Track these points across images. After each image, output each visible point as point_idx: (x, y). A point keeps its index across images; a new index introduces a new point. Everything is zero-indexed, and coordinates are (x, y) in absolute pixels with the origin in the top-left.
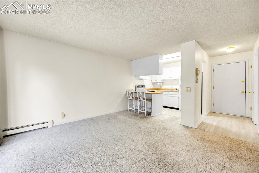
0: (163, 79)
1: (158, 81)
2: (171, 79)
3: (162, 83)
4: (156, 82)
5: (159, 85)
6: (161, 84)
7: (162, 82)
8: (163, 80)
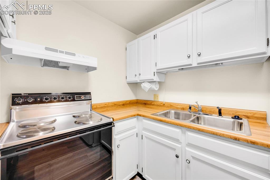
0: (160, 66)
1: (142, 78)
2: (195, 65)
3: (160, 83)
4: (137, 79)
5: (147, 90)
6: (155, 87)
7: (156, 78)
8: (160, 73)
